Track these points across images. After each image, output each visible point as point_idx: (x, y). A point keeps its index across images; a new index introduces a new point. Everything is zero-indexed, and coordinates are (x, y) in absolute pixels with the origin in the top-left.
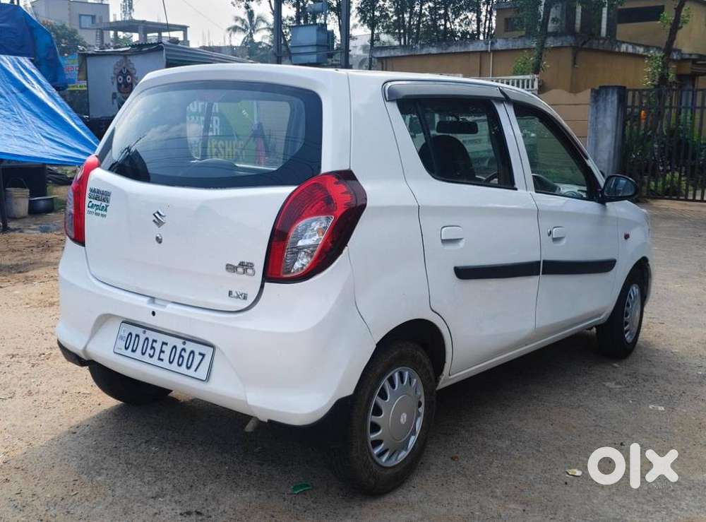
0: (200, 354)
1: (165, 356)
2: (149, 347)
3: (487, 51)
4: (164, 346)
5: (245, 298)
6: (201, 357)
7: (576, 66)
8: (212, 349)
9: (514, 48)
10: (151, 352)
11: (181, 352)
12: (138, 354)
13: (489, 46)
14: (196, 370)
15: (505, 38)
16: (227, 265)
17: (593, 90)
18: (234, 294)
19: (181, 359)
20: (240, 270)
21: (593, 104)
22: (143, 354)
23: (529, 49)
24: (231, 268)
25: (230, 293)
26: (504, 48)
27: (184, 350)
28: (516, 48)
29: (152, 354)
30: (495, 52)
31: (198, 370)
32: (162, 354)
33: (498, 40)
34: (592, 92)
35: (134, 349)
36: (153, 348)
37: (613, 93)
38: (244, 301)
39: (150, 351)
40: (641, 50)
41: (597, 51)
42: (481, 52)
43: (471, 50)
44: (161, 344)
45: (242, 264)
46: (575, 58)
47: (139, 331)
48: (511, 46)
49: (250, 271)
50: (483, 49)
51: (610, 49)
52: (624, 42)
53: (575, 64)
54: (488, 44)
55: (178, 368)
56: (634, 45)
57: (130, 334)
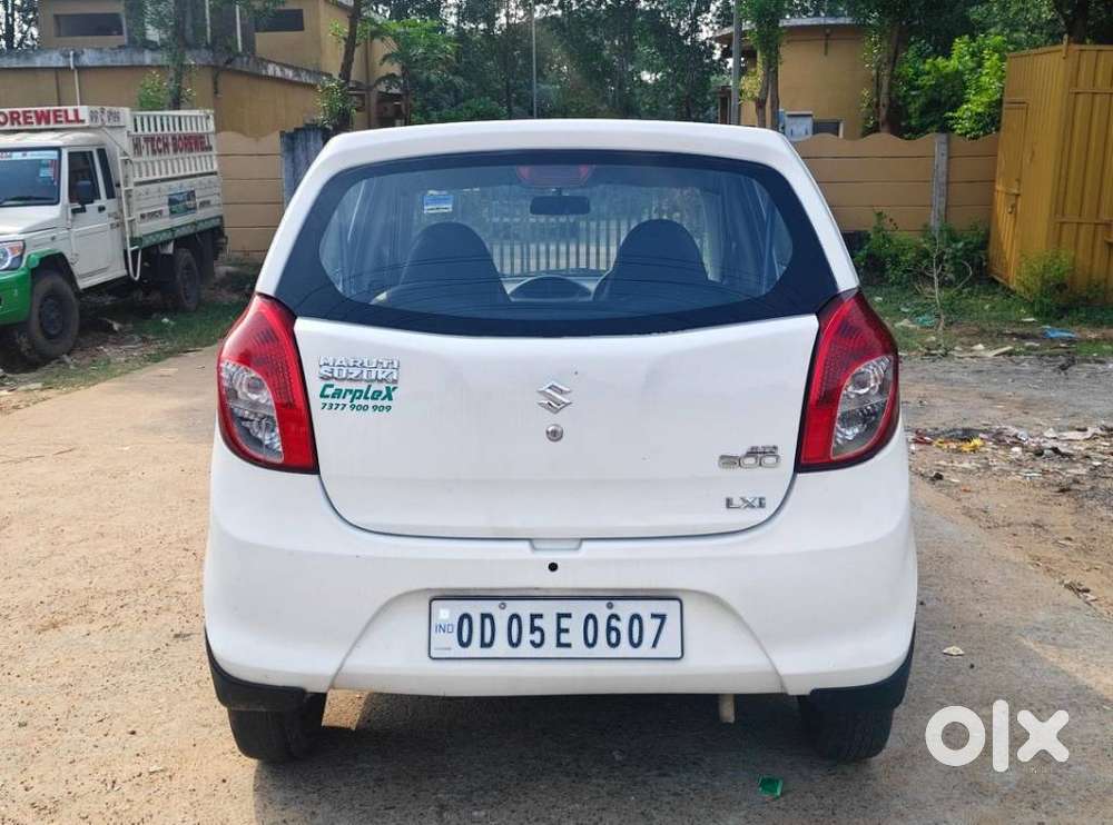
0: (654, 616)
1: (573, 637)
2: (526, 631)
3: (67, 68)
4: (564, 620)
5: (761, 505)
6: (658, 621)
7: (219, 96)
8: (677, 603)
9: (115, 64)
10: (537, 637)
11: (608, 624)
12: (501, 649)
13: (71, 59)
14: (654, 645)
15: (97, 49)
16: (722, 457)
17: (282, 134)
18: (737, 502)
19: (614, 635)
20: (751, 461)
21: (285, 154)
22: (514, 645)
23: (160, 67)
24: (729, 461)
25: (729, 503)
26: (97, 64)
27: (613, 617)
28: (119, 64)
29: (538, 641)
30: (81, 69)
31: (658, 645)
32: (563, 635)
33: (85, 50)
34: (281, 136)
35: (487, 641)
36: (536, 630)
37: (315, 139)
38: (761, 510)
39: (531, 637)
40: (290, 74)
41: (241, 73)
42: (57, 69)
43: (38, 65)
44: (555, 617)
45: (752, 453)
46: (215, 83)
47: (487, 606)
48: (108, 61)
49: (770, 460)
50: (61, 64)
51: (256, 71)
52: (270, 62)
53: (216, 93)
54: (69, 56)
55: (588, 650)
56: (284, 66)
57: (465, 616)
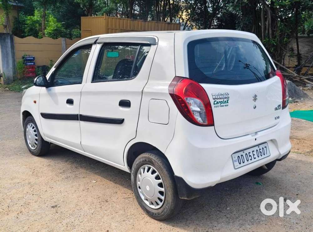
0: (265, 147)
1: (256, 156)
2: (249, 157)
4: (254, 152)
8: (267, 143)
11: (260, 151)
12: (246, 162)
14: (266, 154)
19: (261, 153)
22: (248, 161)
25: (275, 118)
27: (260, 149)
32: (254, 156)
35: (243, 161)
36: (250, 156)
39: (250, 158)
44: (252, 152)
47: (241, 153)
57: (239, 157)
